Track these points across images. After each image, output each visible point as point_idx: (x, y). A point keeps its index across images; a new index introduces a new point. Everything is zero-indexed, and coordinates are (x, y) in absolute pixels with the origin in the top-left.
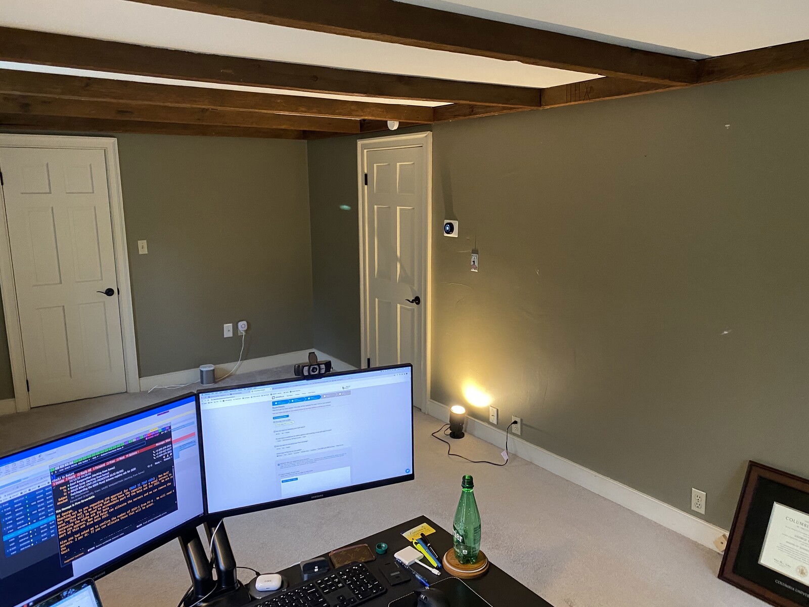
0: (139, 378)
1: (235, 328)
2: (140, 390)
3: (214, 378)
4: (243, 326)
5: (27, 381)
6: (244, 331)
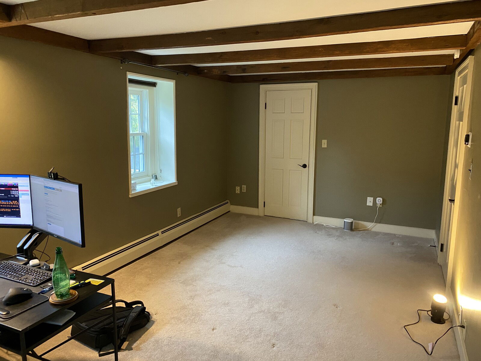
1: (375, 201)
3: (351, 228)
4: (379, 201)
5: (264, 202)
6: (381, 204)
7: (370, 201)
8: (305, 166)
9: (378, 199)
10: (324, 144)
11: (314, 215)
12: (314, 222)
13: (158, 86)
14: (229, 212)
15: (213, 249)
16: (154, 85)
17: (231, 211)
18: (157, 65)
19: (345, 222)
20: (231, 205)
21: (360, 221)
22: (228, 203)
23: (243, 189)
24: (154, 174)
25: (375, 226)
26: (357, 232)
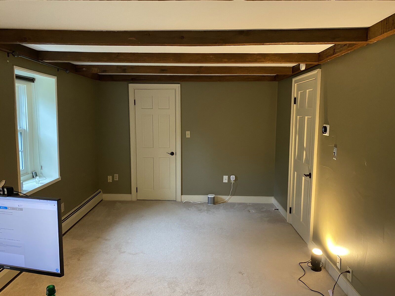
0: (181, 195)
1: (229, 179)
2: (181, 201)
3: (214, 202)
4: (233, 178)
5: (137, 188)
6: (234, 181)
7: (225, 179)
8: (172, 154)
9: (232, 176)
10: (188, 134)
11: (182, 194)
12: (182, 201)
13: (36, 82)
14: (102, 200)
15: (106, 240)
16: (32, 80)
17: (103, 200)
18: (44, 60)
19: (209, 198)
20: (103, 193)
21: (218, 195)
22: (100, 192)
23: (115, 177)
24: (33, 171)
25: (230, 198)
26: (218, 204)
